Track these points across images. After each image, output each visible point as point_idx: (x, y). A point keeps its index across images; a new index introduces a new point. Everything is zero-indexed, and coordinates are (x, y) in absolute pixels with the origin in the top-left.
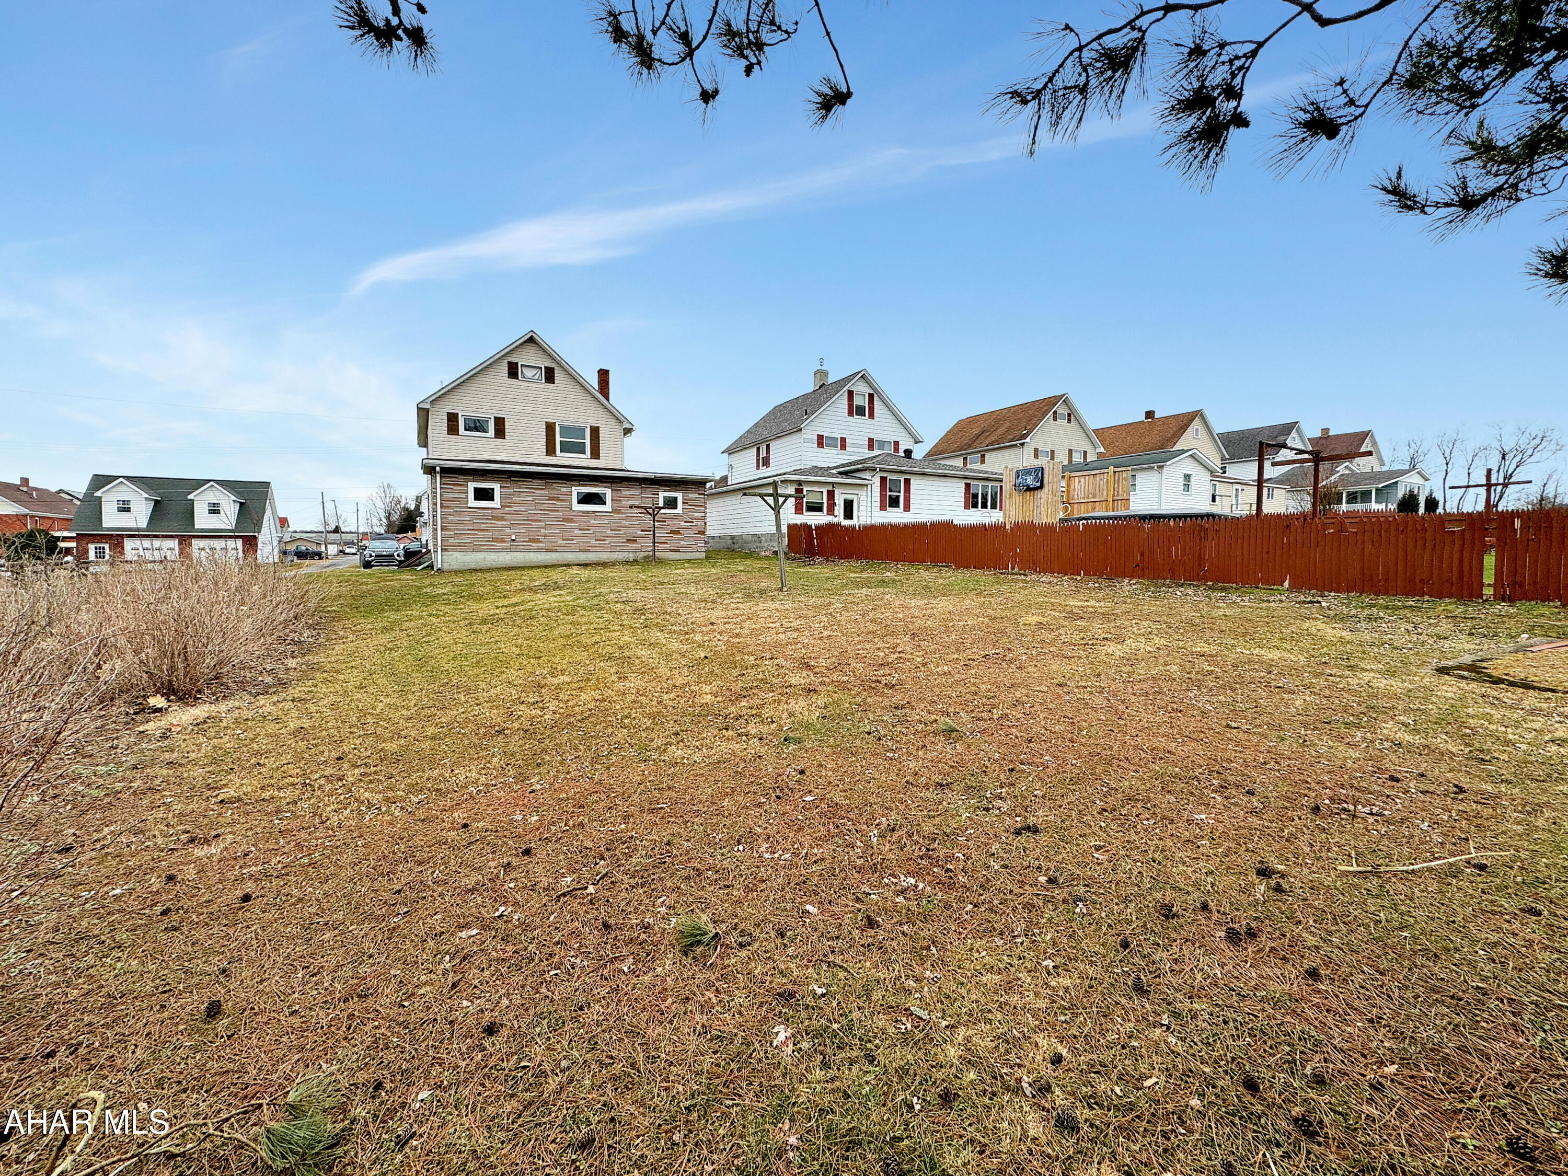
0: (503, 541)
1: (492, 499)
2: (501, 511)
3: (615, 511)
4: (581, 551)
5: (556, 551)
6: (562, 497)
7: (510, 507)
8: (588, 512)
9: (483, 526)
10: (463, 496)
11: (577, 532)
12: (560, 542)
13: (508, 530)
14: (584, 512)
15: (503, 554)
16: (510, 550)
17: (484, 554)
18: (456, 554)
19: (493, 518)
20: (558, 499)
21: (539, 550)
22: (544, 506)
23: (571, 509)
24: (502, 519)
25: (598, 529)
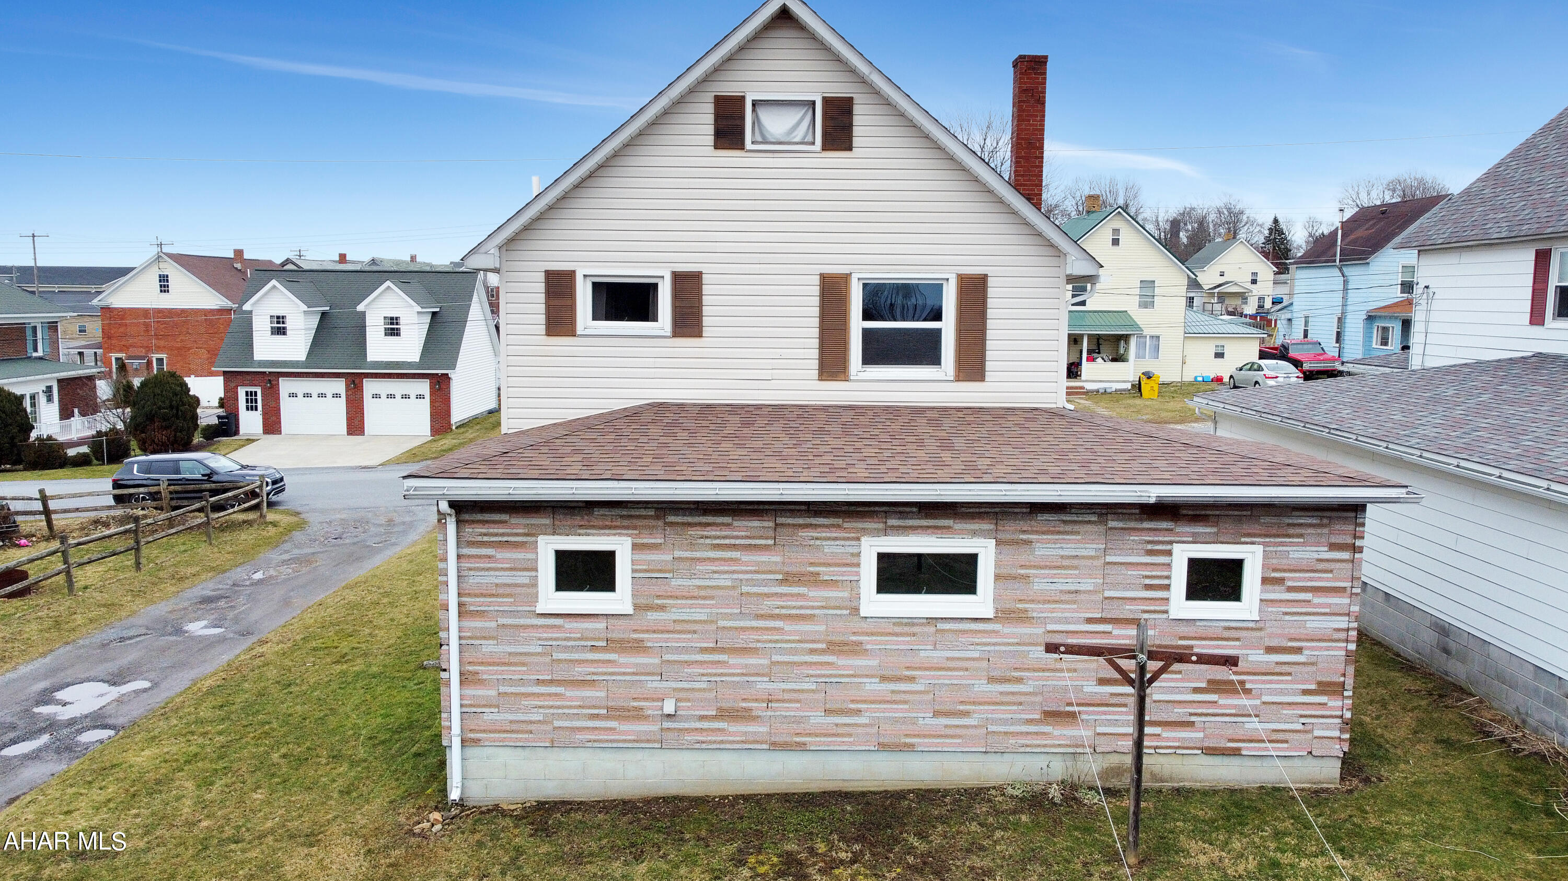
0: (637, 715)
1: (608, 584)
2: (633, 624)
3: (1005, 615)
4: (884, 747)
5: (801, 747)
6: (826, 573)
7: (662, 608)
8: (911, 622)
9: (579, 672)
10: (522, 578)
11: (873, 686)
12: (818, 719)
13: (653, 683)
14: (900, 621)
15: (639, 755)
16: (661, 743)
17: (583, 754)
18: (505, 755)
19: (612, 644)
20: (815, 580)
21: (748, 745)
22: (768, 605)
23: (856, 610)
24: (638, 647)
25: (946, 679)
